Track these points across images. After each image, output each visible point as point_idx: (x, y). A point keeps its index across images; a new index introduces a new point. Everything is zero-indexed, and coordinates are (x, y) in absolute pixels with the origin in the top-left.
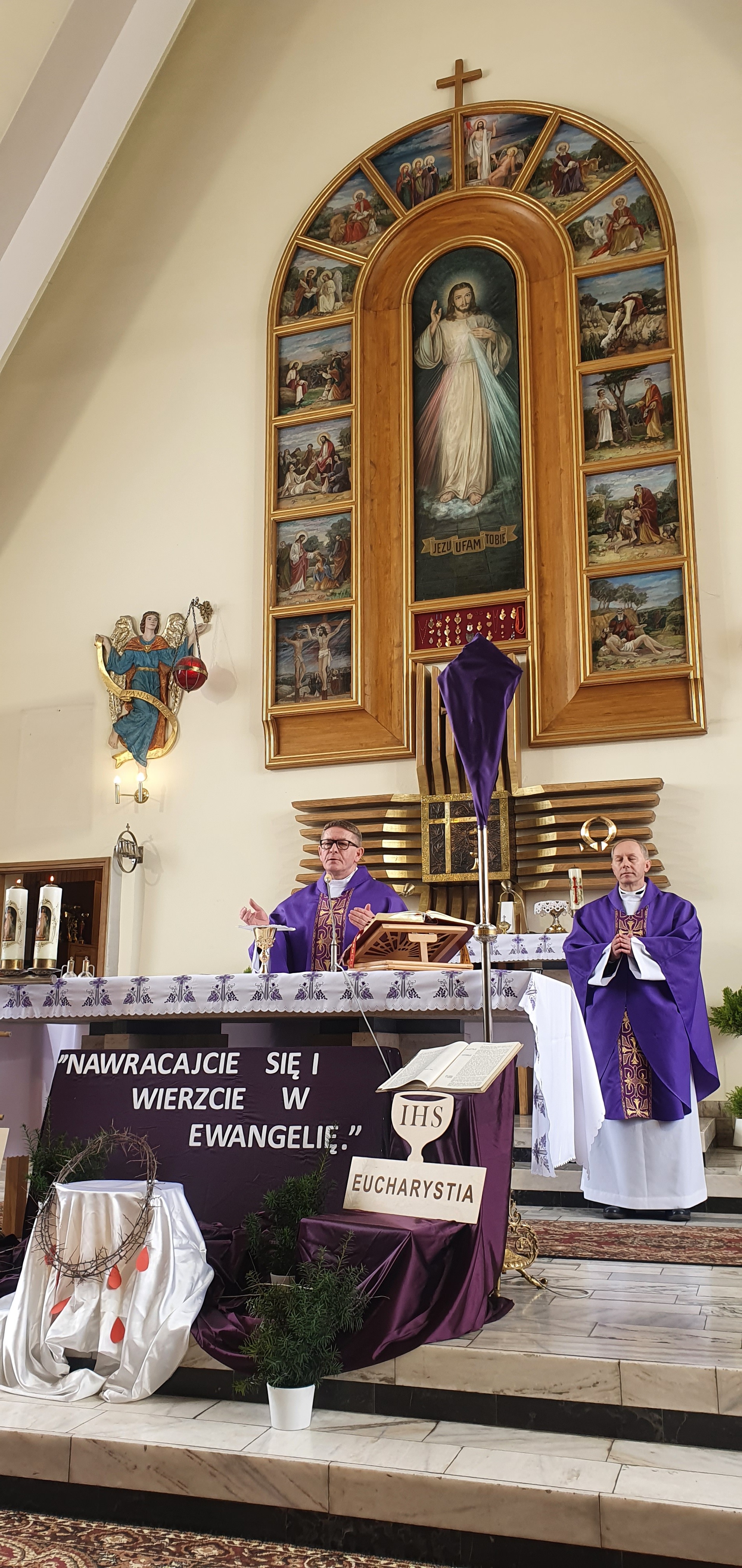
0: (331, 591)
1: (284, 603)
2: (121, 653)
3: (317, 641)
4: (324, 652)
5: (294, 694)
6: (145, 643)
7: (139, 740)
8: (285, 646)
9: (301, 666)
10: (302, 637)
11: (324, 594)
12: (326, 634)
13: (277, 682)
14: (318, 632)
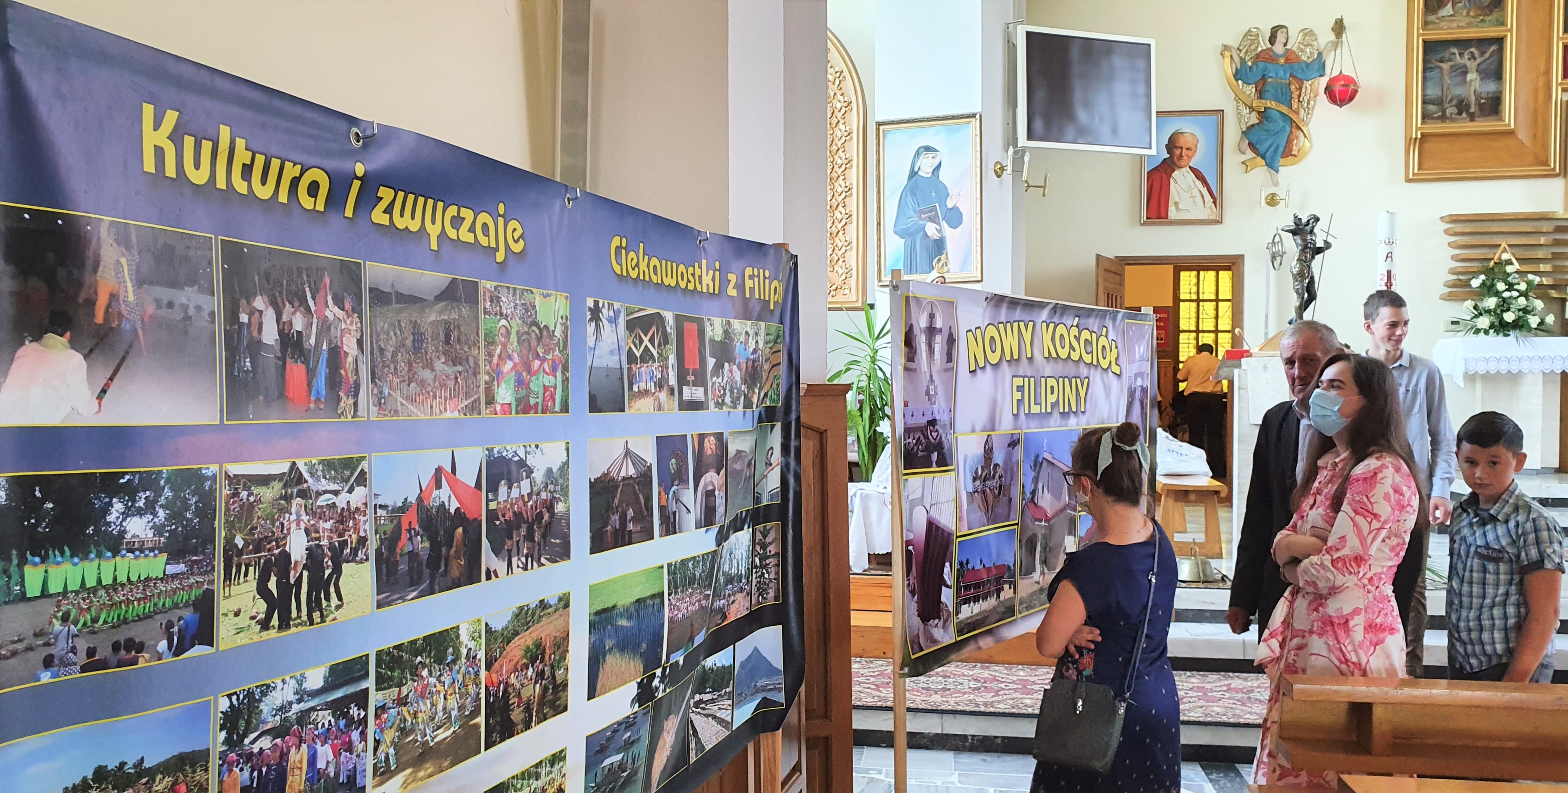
0: (1481, 18)
1: (1431, 26)
2: (1250, 64)
3: (1465, 66)
4: (1472, 76)
5: (1440, 114)
6: (1279, 56)
7: (1272, 149)
8: (1431, 68)
9: (1448, 88)
10: (1450, 60)
11: (1473, 20)
12: (1475, 59)
13: (1424, 102)
14: (1466, 57)
